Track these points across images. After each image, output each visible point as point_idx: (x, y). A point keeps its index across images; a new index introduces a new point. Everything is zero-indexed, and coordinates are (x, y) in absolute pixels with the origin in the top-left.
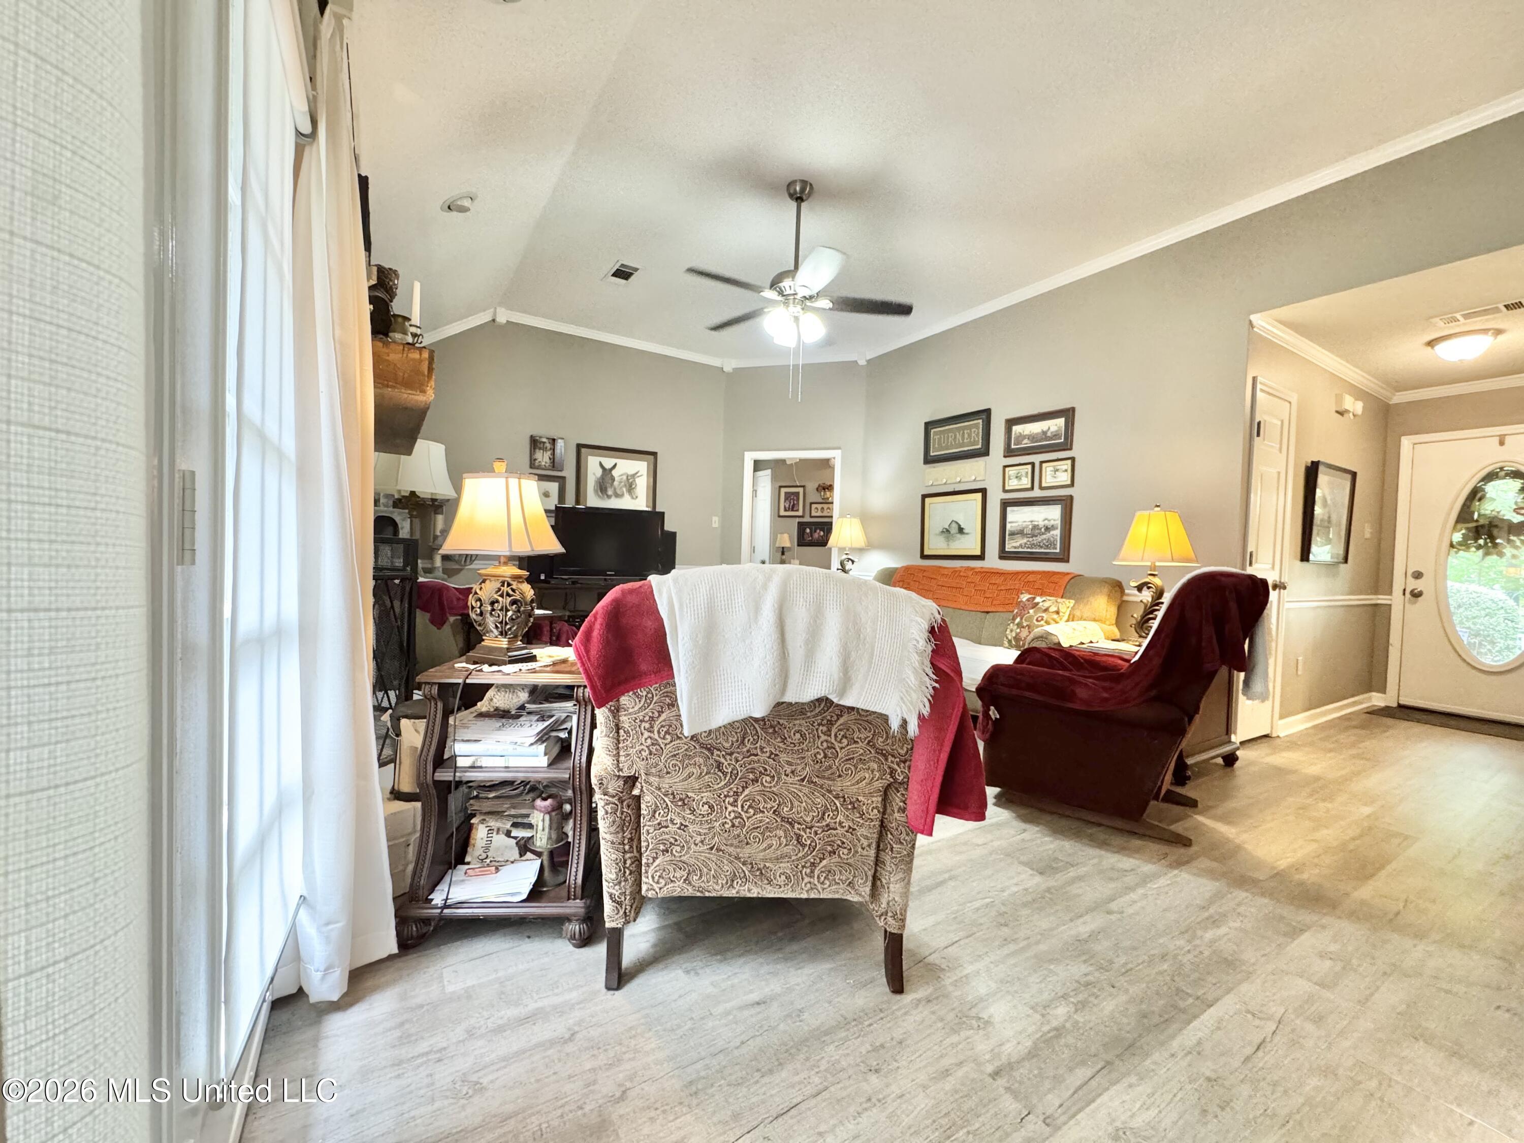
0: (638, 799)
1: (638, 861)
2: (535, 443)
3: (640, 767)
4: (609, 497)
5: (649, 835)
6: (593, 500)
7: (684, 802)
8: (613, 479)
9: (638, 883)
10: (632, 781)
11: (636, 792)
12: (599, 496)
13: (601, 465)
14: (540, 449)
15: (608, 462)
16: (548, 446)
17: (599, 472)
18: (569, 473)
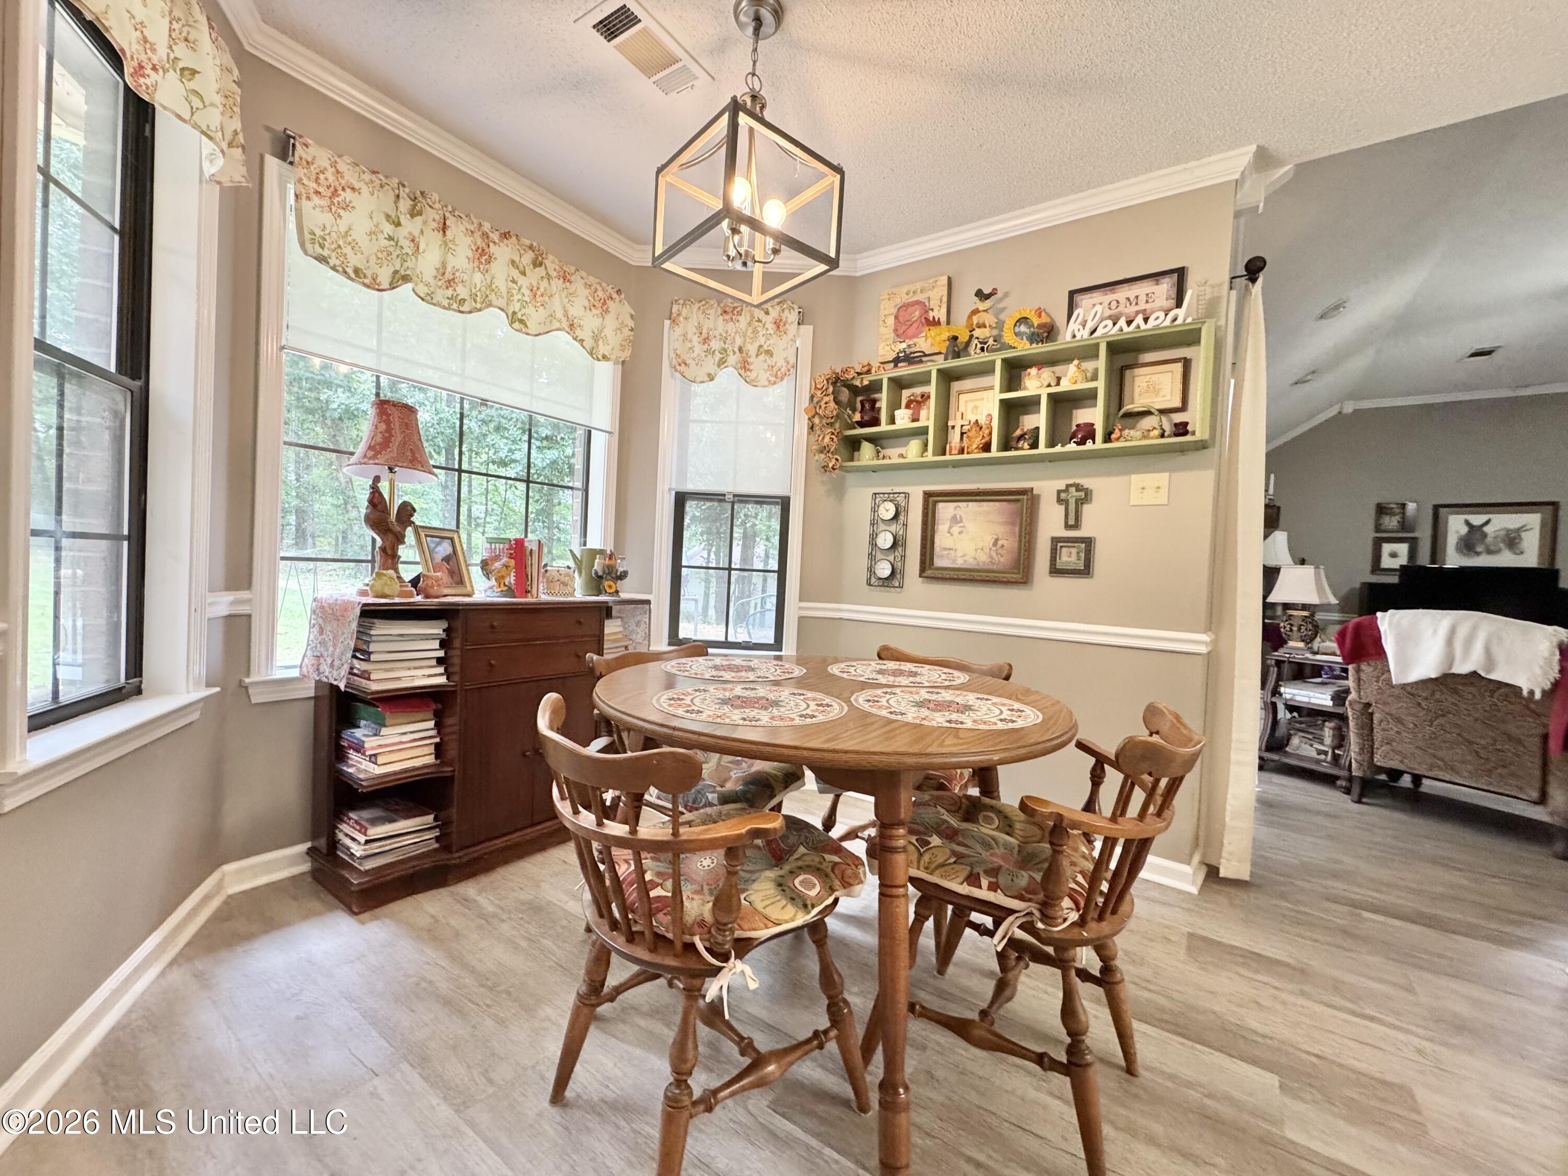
0: (1372, 714)
1: (1372, 747)
2: (1381, 510)
3: (1371, 699)
4: (1478, 554)
5: (1378, 735)
6: (1453, 560)
7: (1399, 720)
8: (1485, 535)
9: (1372, 757)
10: (1368, 705)
11: (1370, 711)
12: (1465, 555)
13: (1467, 523)
14: (1387, 514)
15: (1477, 519)
16: (1397, 511)
17: (1464, 530)
18: (1424, 533)
